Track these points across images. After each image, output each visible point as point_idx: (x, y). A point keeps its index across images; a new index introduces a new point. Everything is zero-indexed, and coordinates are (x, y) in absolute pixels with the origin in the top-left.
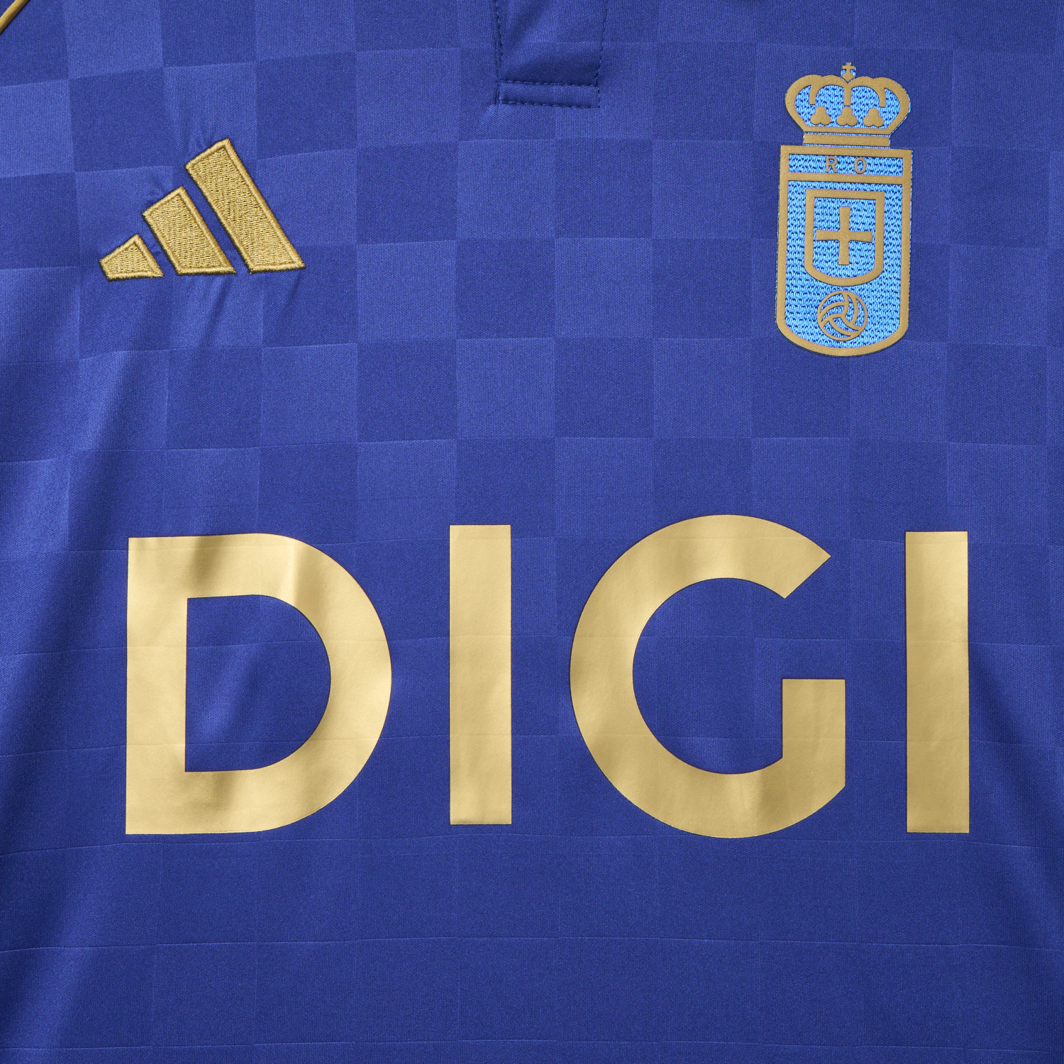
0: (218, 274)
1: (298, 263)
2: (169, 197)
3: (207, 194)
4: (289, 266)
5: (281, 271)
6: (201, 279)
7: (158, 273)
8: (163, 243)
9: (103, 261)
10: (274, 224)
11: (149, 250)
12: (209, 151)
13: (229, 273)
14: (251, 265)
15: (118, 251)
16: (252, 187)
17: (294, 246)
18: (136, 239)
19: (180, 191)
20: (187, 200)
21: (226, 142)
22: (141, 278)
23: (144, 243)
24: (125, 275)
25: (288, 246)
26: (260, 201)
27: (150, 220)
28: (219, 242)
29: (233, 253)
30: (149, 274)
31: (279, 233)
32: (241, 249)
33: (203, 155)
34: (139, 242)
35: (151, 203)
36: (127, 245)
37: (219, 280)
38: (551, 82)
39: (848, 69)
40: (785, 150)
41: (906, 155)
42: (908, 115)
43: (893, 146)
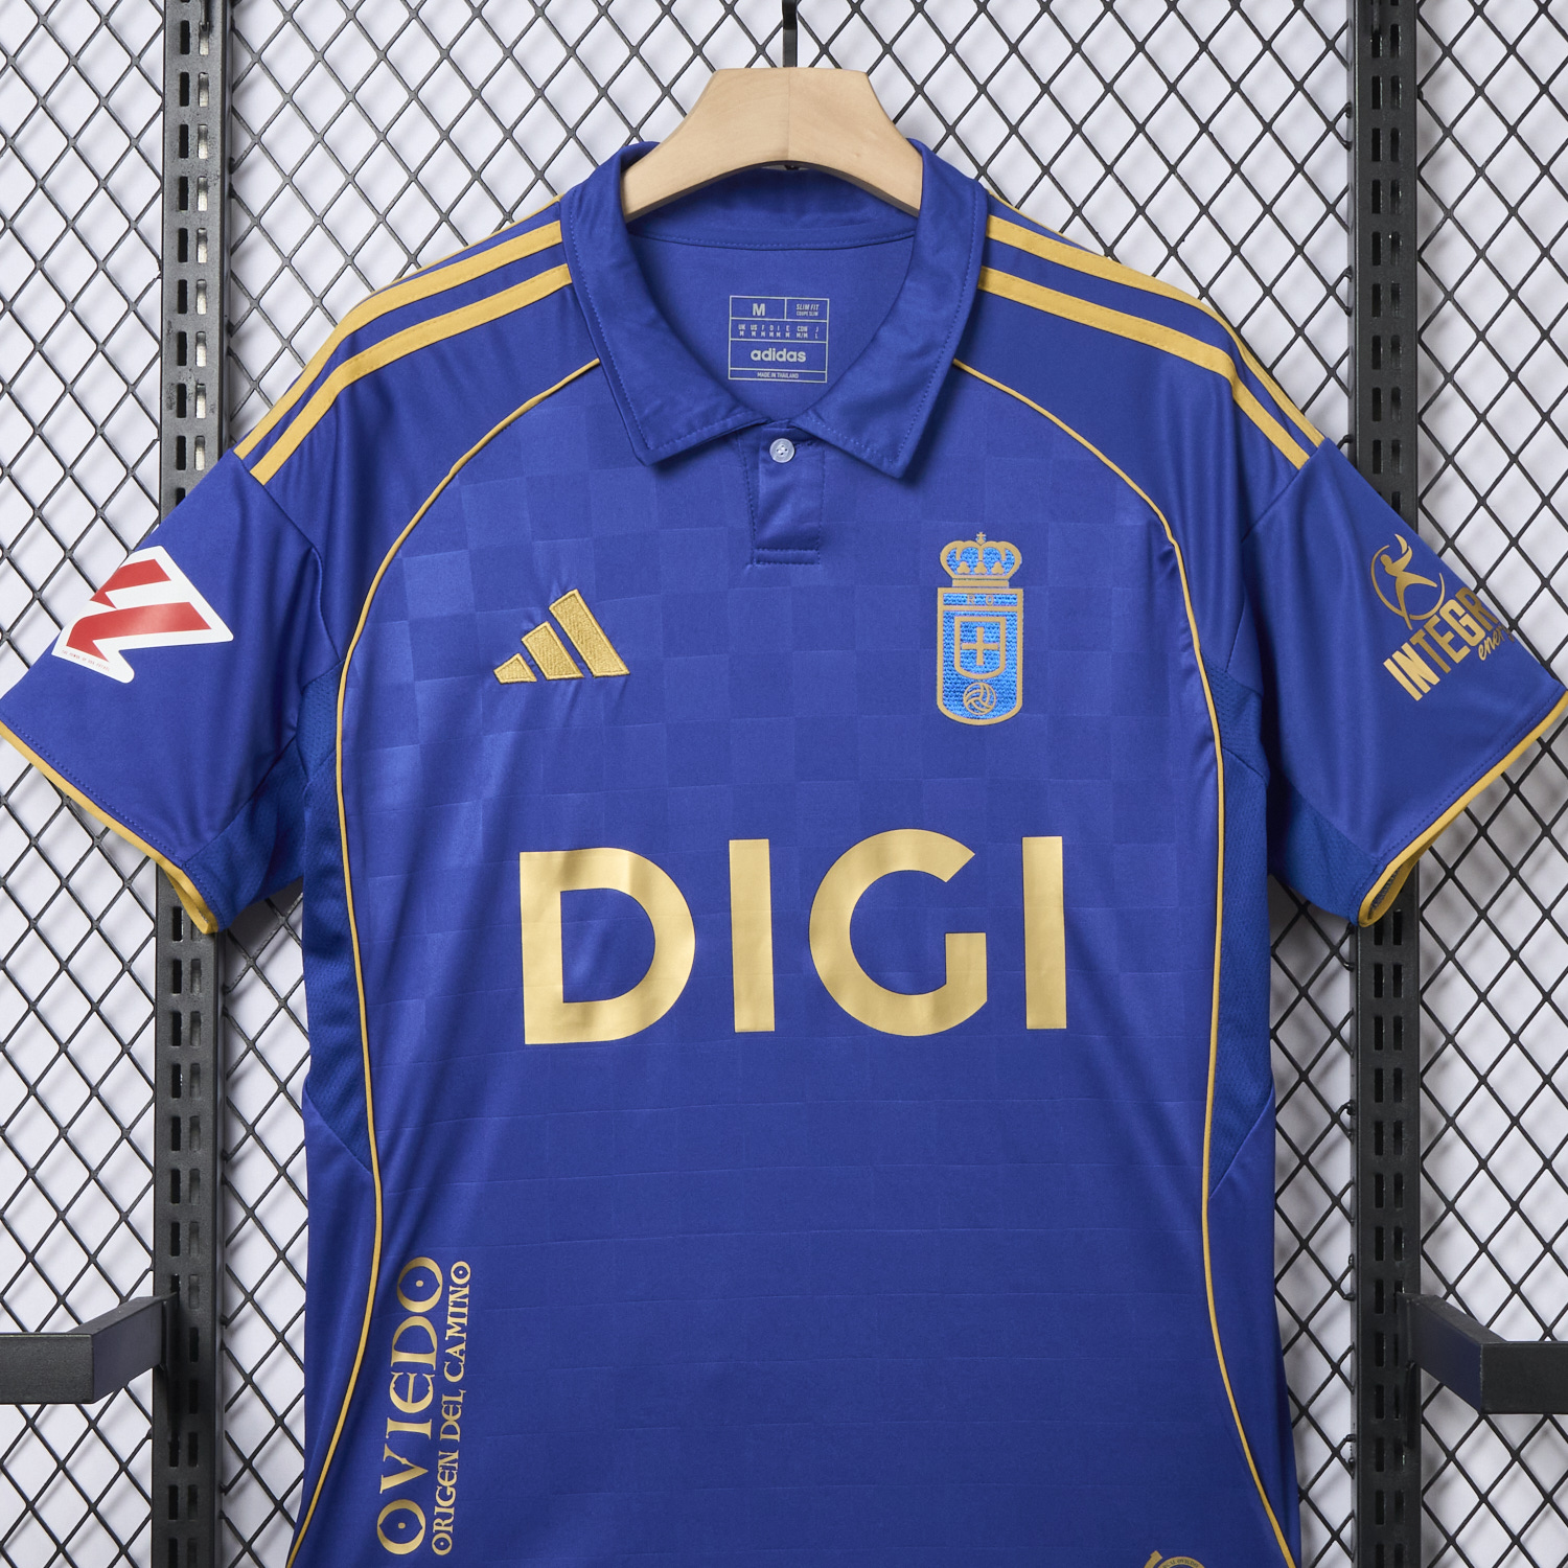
0: (573, 679)
1: (625, 671)
2: (539, 628)
3: (564, 626)
4: (620, 673)
5: (614, 676)
6: (563, 682)
7: (534, 679)
8: (536, 659)
9: (496, 671)
10: (608, 644)
11: (527, 663)
12: (564, 598)
13: (580, 678)
14: (594, 673)
15: (506, 664)
16: (593, 621)
17: (622, 660)
18: (518, 656)
19: (546, 624)
20: (551, 630)
21: (575, 591)
22: (522, 682)
23: (524, 659)
24: (512, 680)
25: (618, 660)
26: (599, 630)
27: (527, 645)
28: (573, 657)
29: (583, 664)
30: (528, 680)
31: (612, 651)
32: (587, 662)
33: (559, 600)
34: (520, 658)
35: (527, 632)
36: (512, 660)
37: (574, 682)
38: (788, 548)
39: (981, 536)
40: (940, 591)
41: (1019, 592)
42: (1021, 565)
43: (1011, 586)
